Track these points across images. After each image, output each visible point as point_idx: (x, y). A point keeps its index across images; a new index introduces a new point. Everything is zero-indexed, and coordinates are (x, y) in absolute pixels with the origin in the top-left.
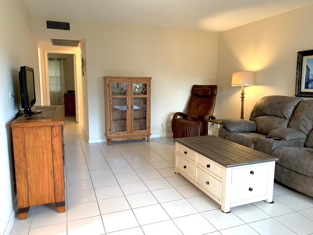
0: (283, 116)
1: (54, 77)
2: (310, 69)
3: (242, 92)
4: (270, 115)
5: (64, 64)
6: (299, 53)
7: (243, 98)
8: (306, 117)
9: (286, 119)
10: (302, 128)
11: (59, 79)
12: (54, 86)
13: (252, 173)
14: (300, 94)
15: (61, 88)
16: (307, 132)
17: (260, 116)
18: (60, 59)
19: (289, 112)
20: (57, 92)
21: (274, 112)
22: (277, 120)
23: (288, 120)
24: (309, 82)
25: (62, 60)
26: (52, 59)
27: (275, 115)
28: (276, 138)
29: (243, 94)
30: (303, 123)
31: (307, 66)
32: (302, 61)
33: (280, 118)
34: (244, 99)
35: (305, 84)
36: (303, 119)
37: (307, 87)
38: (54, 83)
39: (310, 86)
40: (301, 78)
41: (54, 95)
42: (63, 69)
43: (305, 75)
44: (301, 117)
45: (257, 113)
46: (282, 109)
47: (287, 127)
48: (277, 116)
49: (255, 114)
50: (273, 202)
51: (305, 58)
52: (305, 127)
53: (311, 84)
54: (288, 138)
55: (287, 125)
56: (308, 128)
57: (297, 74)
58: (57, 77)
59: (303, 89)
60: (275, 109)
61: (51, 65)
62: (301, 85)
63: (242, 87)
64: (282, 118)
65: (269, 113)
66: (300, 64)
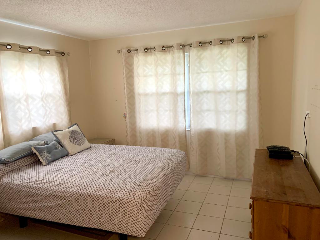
1: (228, 91)
5: (259, 52)
11: (242, 97)
12: (228, 116)
15: (248, 123)
18: (250, 38)
20: (236, 134)
25: (256, 39)
26: (228, 40)
38: (228, 107)
41: (225, 139)
42: (255, 67)
58: (238, 92)
61: (222, 59)
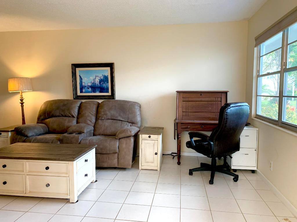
0: (71, 115)
2: (82, 78)
3: (21, 98)
4: (59, 116)
6: (72, 65)
7: (22, 104)
8: (90, 114)
9: (74, 117)
10: (89, 122)
13: (86, 161)
14: (77, 97)
16: (93, 125)
17: (48, 118)
19: (75, 112)
21: (62, 113)
22: (67, 119)
23: (76, 118)
24: (83, 88)
27: (64, 115)
28: (77, 133)
29: (22, 100)
30: (89, 118)
31: (80, 76)
32: (75, 72)
33: (69, 117)
34: (24, 104)
35: (80, 89)
36: (88, 116)
37: (81, 92)
39: (84, 91)
40: (76, 85)
43: (79, 82)
44: (87, 114)
45: (45, 116)
46: (69, 109)
47: (77, 124)
48: (66, 116)
49: (42, 117)
50: (96, 181)
51: (78, 70)
52: (91, 121)
53: (84, 90)
54: (85, 131)
55: (76, 122)
56: (93, 122)
57: (73, 82)
59: (79, 94)
60: (63, 111)
62: (77, 90)
63: (21, 93)
64: (70, 117)
65: (58, 114)
66: (74, 74)
